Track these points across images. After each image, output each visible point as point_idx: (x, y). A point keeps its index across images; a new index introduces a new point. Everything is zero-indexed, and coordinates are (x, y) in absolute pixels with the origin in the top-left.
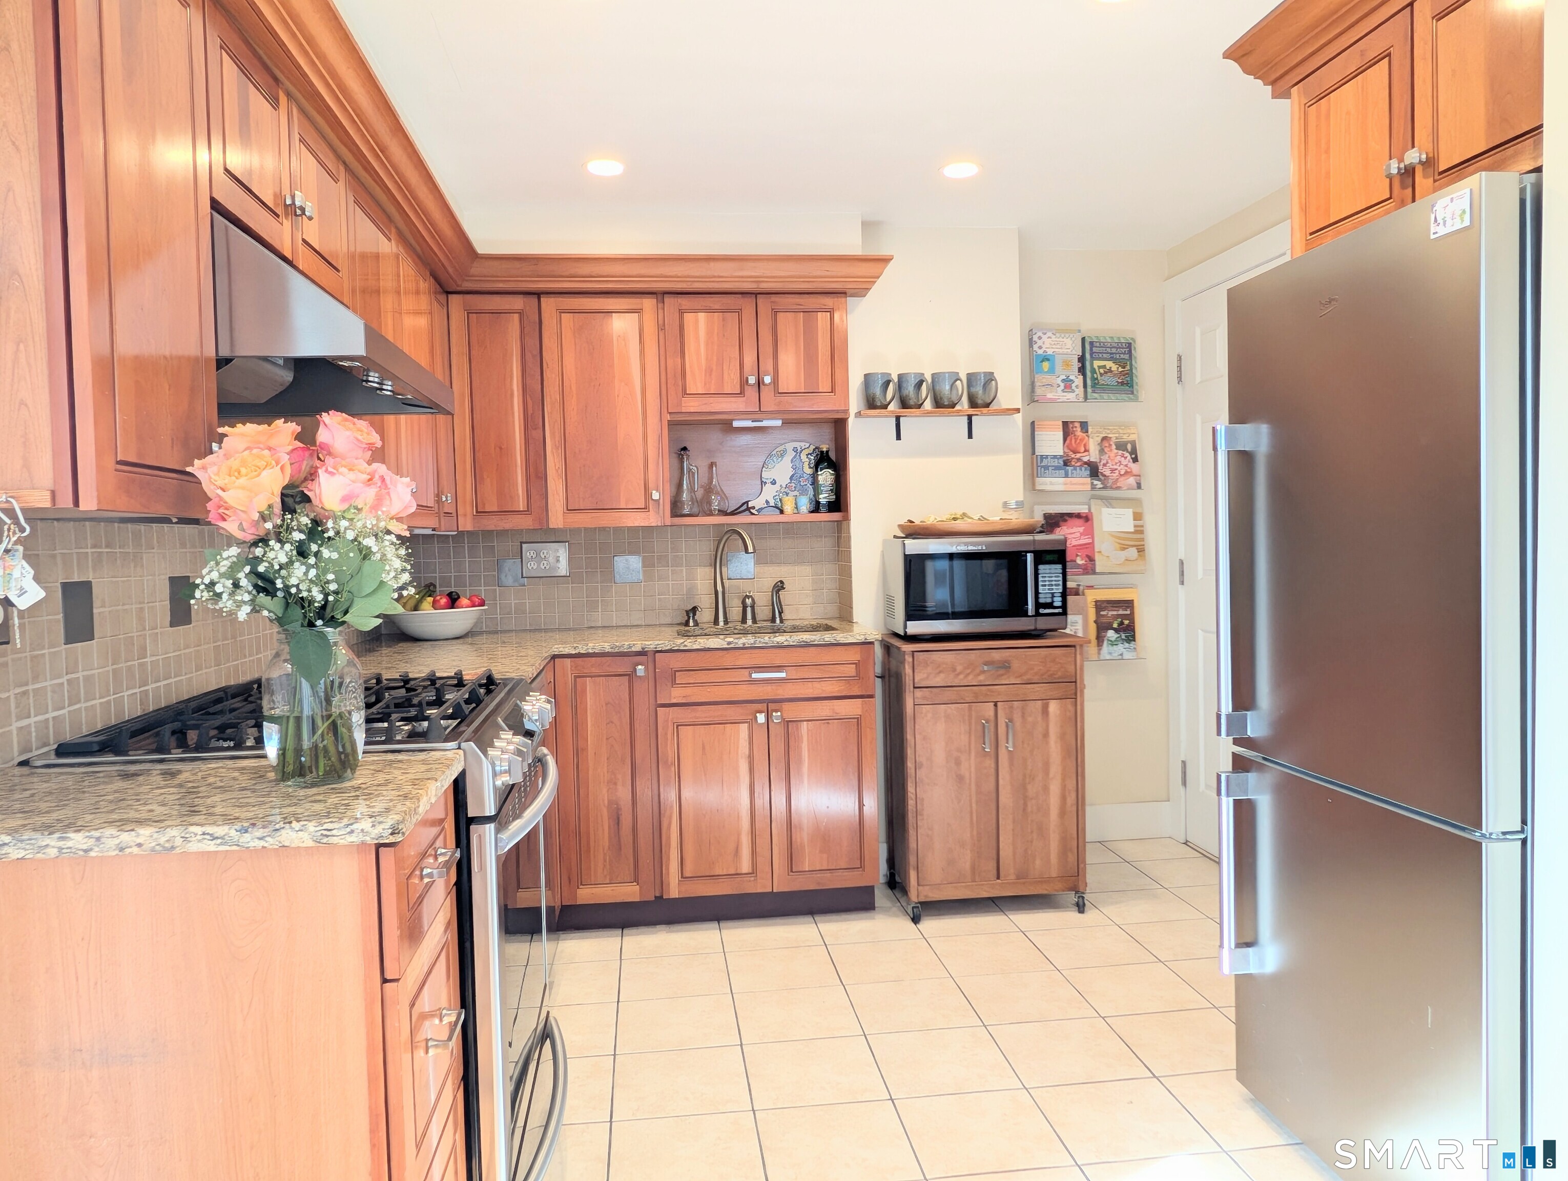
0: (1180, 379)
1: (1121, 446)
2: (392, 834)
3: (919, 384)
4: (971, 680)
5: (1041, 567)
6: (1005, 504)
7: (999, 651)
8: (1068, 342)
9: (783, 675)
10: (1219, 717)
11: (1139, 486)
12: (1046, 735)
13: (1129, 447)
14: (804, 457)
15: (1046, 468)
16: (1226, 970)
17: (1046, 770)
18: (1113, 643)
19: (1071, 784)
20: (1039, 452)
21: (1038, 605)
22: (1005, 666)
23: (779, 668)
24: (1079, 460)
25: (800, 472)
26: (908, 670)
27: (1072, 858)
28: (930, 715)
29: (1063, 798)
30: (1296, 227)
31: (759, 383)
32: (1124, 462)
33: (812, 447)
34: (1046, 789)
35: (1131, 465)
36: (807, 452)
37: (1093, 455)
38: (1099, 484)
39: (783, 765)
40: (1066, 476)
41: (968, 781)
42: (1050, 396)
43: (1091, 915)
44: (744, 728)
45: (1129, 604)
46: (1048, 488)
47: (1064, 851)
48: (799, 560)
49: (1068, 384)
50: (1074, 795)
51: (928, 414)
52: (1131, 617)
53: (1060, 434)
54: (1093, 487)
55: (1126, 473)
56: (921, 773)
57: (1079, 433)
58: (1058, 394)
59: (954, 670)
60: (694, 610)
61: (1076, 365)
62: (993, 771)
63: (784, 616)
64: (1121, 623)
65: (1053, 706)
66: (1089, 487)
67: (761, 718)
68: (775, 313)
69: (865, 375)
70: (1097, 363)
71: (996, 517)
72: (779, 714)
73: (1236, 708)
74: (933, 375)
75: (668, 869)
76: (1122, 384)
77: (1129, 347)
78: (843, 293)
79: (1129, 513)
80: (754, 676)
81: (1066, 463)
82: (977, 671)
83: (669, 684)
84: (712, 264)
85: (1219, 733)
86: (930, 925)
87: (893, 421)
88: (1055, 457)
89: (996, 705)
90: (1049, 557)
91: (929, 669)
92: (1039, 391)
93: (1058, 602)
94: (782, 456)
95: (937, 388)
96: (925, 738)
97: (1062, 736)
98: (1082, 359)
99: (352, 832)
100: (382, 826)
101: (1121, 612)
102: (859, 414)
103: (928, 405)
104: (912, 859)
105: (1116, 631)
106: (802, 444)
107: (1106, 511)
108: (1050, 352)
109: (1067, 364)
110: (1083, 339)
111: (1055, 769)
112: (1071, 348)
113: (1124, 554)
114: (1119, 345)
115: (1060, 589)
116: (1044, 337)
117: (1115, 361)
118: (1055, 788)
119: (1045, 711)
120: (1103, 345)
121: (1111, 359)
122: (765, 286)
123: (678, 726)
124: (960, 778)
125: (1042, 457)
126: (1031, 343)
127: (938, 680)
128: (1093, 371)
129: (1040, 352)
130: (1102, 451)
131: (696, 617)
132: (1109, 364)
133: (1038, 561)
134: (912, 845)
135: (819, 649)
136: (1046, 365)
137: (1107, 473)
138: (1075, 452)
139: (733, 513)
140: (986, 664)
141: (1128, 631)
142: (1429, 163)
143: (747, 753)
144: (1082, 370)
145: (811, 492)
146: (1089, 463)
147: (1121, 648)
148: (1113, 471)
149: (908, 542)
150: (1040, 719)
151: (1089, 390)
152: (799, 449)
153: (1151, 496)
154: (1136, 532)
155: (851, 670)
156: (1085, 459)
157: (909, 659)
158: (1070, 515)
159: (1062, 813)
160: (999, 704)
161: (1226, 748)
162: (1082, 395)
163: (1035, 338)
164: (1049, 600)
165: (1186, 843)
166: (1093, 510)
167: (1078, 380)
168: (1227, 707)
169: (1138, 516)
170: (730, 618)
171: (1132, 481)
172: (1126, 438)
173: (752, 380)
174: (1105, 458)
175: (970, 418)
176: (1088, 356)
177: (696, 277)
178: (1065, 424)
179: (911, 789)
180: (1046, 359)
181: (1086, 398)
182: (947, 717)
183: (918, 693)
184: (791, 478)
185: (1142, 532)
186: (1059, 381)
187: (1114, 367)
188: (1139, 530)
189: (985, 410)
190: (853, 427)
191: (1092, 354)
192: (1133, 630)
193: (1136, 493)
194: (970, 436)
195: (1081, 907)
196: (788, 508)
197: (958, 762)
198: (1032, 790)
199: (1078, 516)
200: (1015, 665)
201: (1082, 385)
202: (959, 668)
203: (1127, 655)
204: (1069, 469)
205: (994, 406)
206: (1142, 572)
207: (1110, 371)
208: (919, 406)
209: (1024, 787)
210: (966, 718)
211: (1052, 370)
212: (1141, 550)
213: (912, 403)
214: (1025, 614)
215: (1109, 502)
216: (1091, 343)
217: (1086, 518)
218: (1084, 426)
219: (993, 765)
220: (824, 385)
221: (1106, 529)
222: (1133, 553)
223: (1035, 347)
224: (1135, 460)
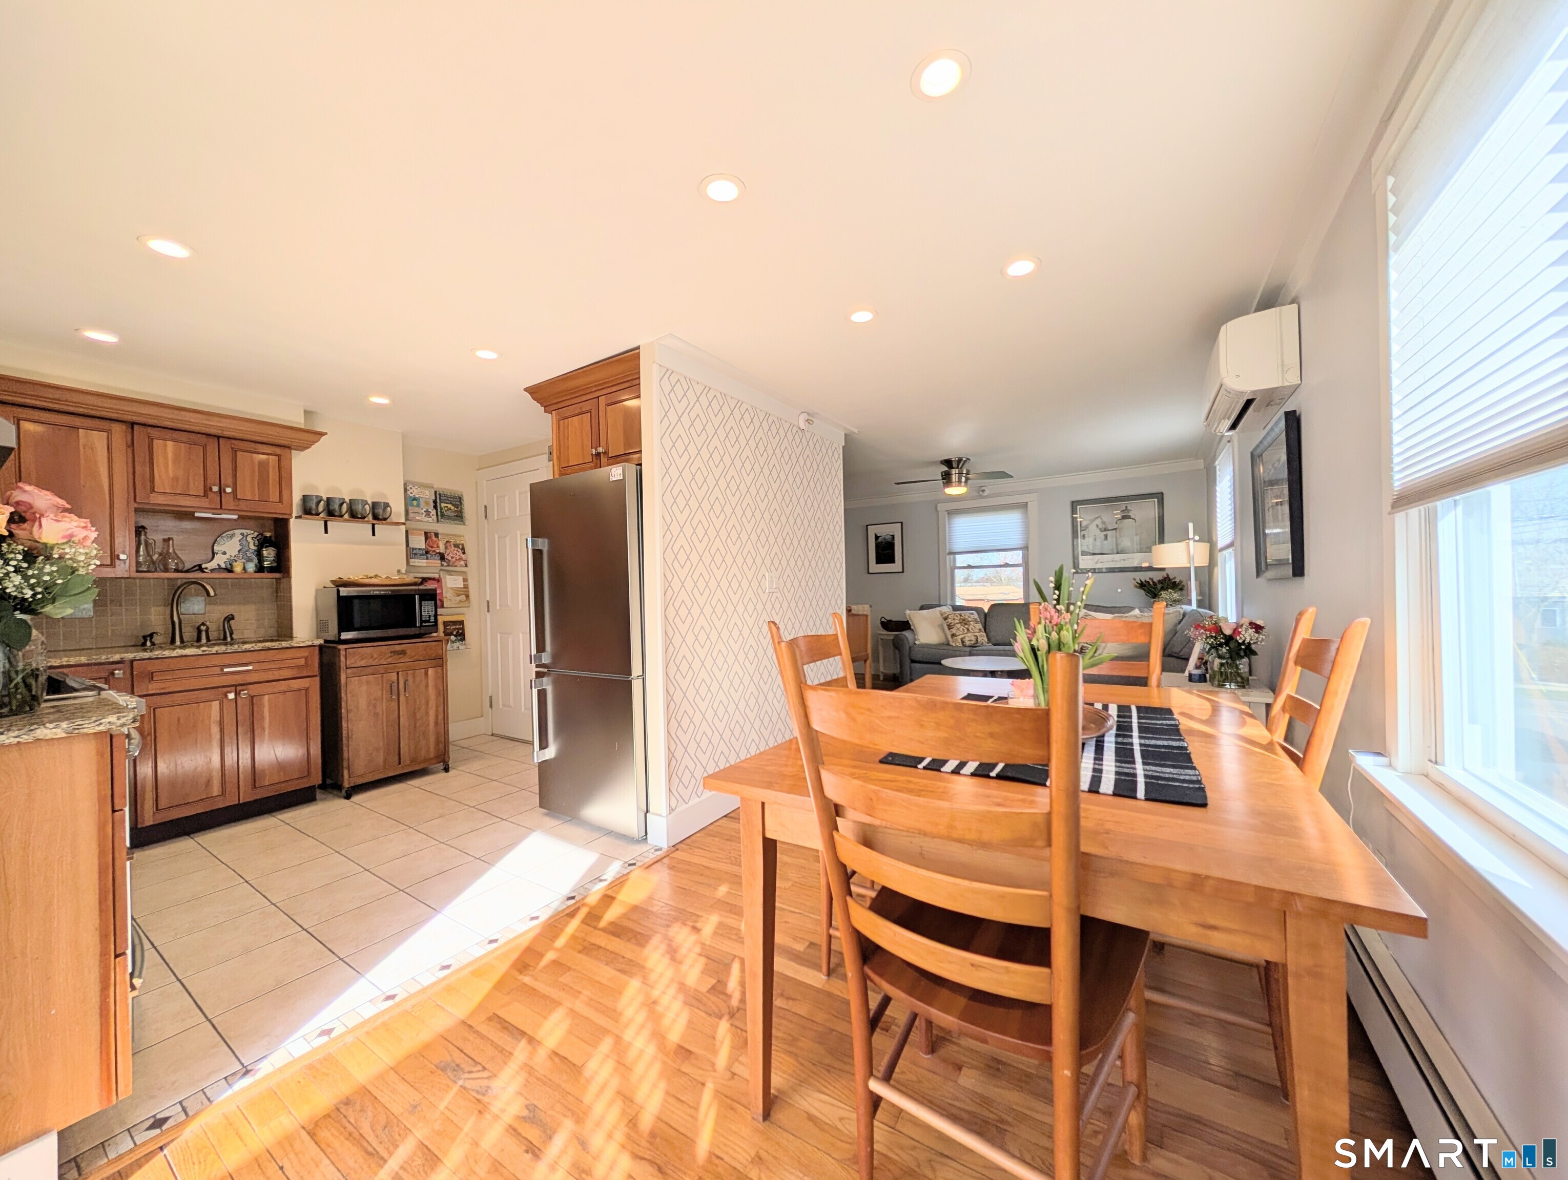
0: (486, 517)
1: (456, 546)
2: (133, 722)
3: (341, 505)
4: (383, 661)
5: (423, 602)
6: (399, 571)
7: (397, 646)
8: (427, 492)
9: (250, 668)
10: (531, 656)
11: (466, 566)
12: (427, 686)
13: (461, 546)
14: (249, 539)
15: (416, 554)
16: (536, 761)
17: (427, 704)
18: (453, 642)
19: (441, 709)
20: (411, 545)
21: (422, 621)
22: (403, 653)
23: (247, 664)
24: (434, 551)
25: (247, 548)
26: (342, 659)
27: (441, 746)
28: (356, 682)
29: (437, 716)
30: (555, 464)
31: (221, 491)
32: (458, 554)
33: (256, 534)
34: (427, 713)
35: (462, 555)
36: (252, 536)
37: (442, 549)
38: (445, 564)
39: (248, 723)
40: (427, 558)
41: (381, 716)
42: (418, 518)
43: (452, 773)
44: (215, 705)
45: (462, 623)
46: (417, 564)
47: (437, 742)
48: (246, 602)
49: (428, 513)
50: (442, 714)
51: (346, 521)
52: (463, 629)
53: (423, 538)
54: (442, 565)
55: (459, 559)
56: (351, 715)
57: (433, 537)
58: (423, 517)
59: (372, 657)
60: (151, 635)
61: (432, 504)
62: (397, 708)
63: (234, 636)
64: (458, 632)
65: (430, 671)
66: (440, 565)
67: (231, 696)
68: (235, 452)
69: (304, 496)
70: (443, 505)
71: (396, 578)
72: (246, 692)
73: (538, 652)
74: (350, 500)
75: (142, 807)
76: (457, 516)
77: (460, 499)
78: (289, 448)
79: (461, 578)
80: (226, 670)
81: (427, 552)
82: (386, 657)
83: (147, 681)
84: (183, 413)
85: (531, 663)
86: (356, 798)
87: (323, 523)
88: (420, 549)
89: (398, 673)
90: (428, 597)
91: (356, 657)
92: (411, 515)
93: (432, 619)
94: (231, 537)
95: (354, 507)
96: (353, 696)
97: (436, 686)
98: (435, 502)
99: (101, 724)
100: (126, 718)
101: (457, 627)
102: (297, 517)
103: (346, 516)
104: (345, 764)
105: (455, 636)
106: (248, 531)
107: (448, 577)
108: (417, 496)
109: (427, 503)
110: (436, 492)
111: (432, 703)
112: (429, 495)
113: (458, 598)
114: (454, 497)
115: (433, 613)
116: (414, 488)
117: (453, 505)
118: (432, 713)
119: (426, 674)
120: (446, 496)
121: (450, 503)
122: (226, 434)
123: (154, 709)
124: (376, 714)
125: (413, 549)
126: (406, 490)
127: (363, 663)
128: (441, 508)
129: (412, 495)
130: (446, 548)
131: (153, 640)
132: (450, 506)
133: (421, 600)
134: (345, 755)
135: (277, 651)
136: (415, 503)
137: (450, 558)
138: (432, 547)
139: (188, 571)
140: (391, 652)
141: (461, 636)
142: (606, 453)
143: (218, 719)
144: (435, 507)
145: (256, 560)
146: (440, 553)
147: (457, 644)
148: (452, 557)
149: (341, 589)
150: (423, 678)
151: (439, 517)
152: (245, 534)
153: (472, 571)
154: (464, 588)
155: (302, 661)
156: (438, 551)
157: (343, 653)
158: (430, 579)
159: (436, 724)
160: (400, 673)
161: (533, 669)
162: (436, 519)
163: (408, 488)
164: (428, 619)
165: (492, 735)
166: (441, 576)
167: (434, 512)
168: (534, 652)
169: (465, 580)
170: (185, 639)
171: (462, 563)
172: (458, 542)
173: (215, 489)
174: (448, 551)
175: (373, 525)
176: (438, 501)
177: (167, 417)
178: (426, 533)
179: (344, 725)
180: (415, 499)
181: (438, 521)
182: (367, 682)
183: (349, 671)
184: (239, 551)
185: (467, 588)
186: (423, 511)
187: (452, 508)
188: (466, 587)
189: (384, 522)
190: (294, 524)
191: (440, 499)
192: (464, 635)
193: (464, 569)
194: (374, 534)
195: (446, 770)
196: (238, 568)
197: (375, 706)
198: (418, 716)
199: (434, 579)
200: (408, 652)
201: (435, 514)
202: (375, 656)
203: (461, 648)
204: (429, 556)
205: (388, 520)
206: (468, 607)
207: (450, 509)
208: (341, 516)
209: (415, 714)
210: (380, 681)
211: (418, 506)
212: (467, 596)
213: (337, 514)
214: (415, 626)
215: (450, 573)
216: (440, 494)
217: (438, 581)
218: (436, 535)
219: (396, 705)
220: (274, 496)
221: (449, 586)
222: (463, 597)
223: (409, 493)
224: (464, 553)
